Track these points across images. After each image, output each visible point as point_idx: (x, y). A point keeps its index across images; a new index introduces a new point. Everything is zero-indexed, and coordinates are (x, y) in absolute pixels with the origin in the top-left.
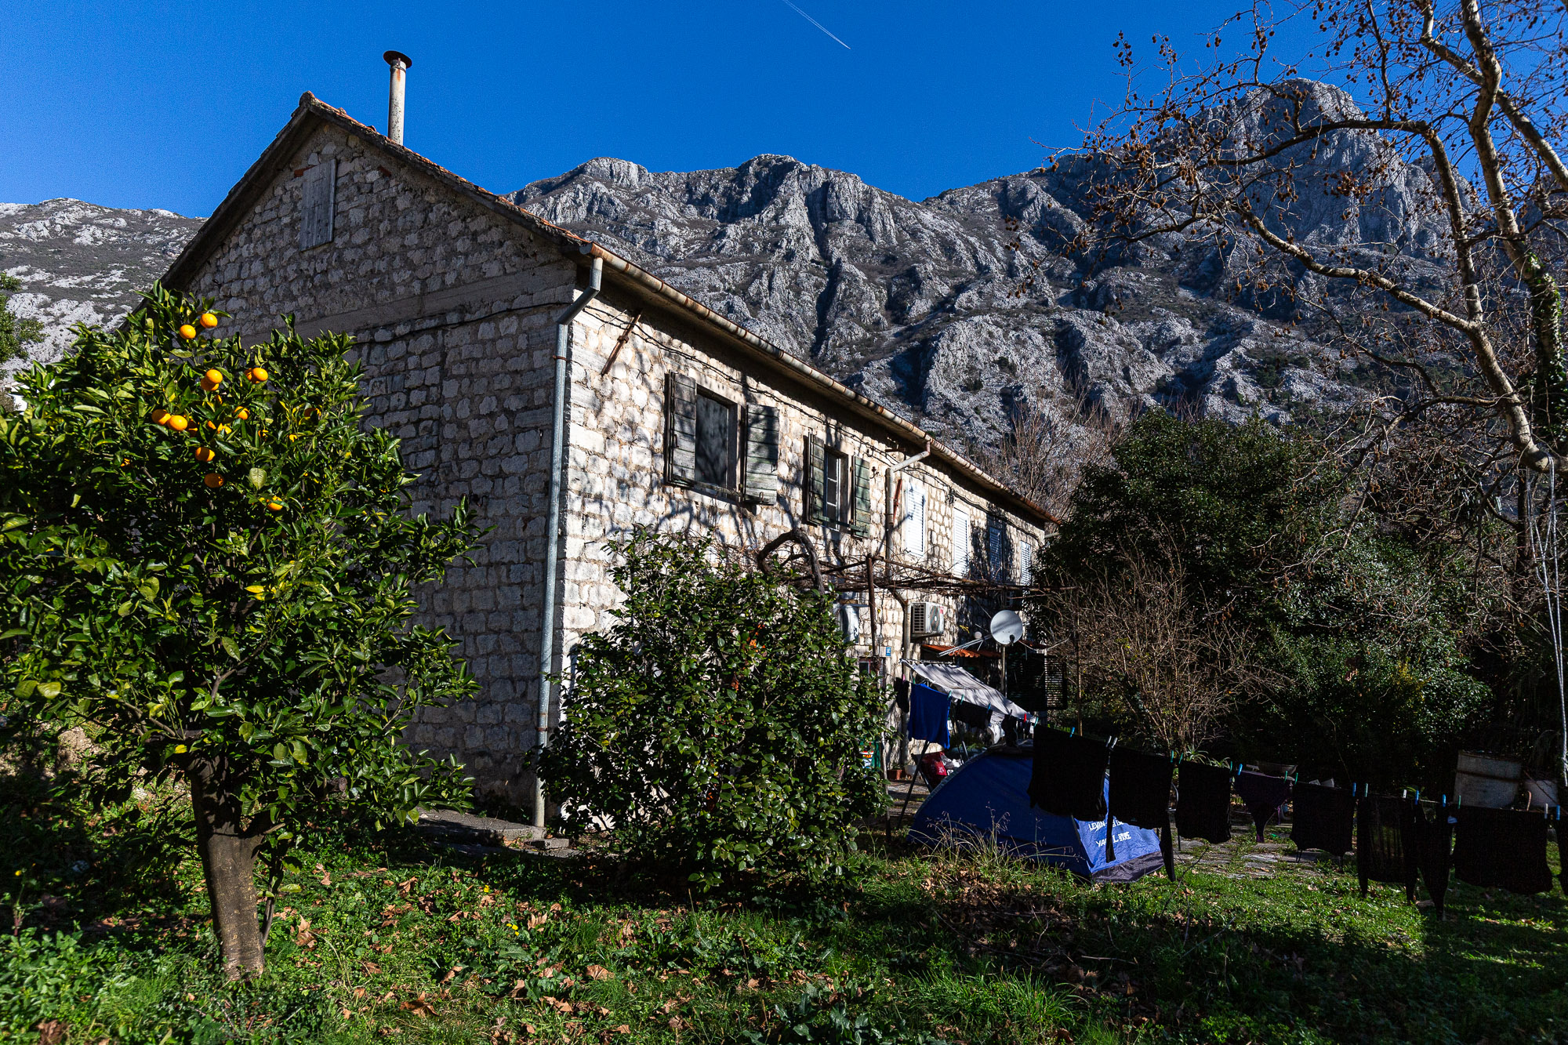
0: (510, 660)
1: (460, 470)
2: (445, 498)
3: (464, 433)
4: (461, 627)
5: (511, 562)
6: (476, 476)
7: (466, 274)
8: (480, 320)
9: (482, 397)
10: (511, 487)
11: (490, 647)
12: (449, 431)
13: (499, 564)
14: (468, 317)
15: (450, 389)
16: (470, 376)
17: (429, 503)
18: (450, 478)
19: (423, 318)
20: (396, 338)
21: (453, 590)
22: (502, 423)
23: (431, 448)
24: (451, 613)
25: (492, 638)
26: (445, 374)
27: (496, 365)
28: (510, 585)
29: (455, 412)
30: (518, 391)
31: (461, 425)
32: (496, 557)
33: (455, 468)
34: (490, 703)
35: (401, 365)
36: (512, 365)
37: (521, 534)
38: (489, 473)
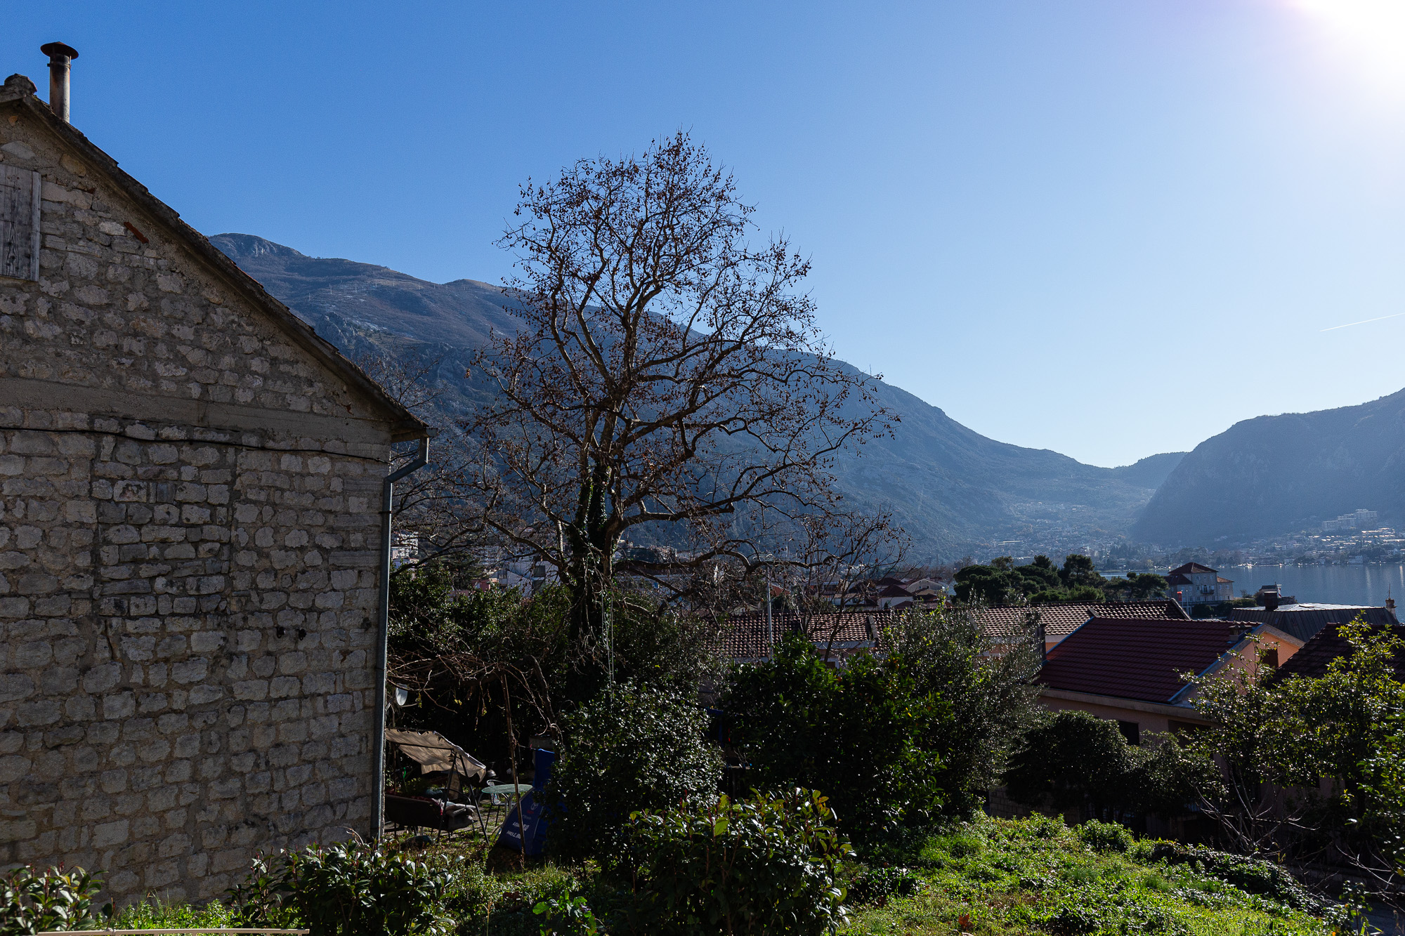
0: (327, 787)
1: (261, 601)
2: (242, 629)
3: (265, 563)
4: (267, 763)
5: (328, 693)
6: (282, 608)
7: (266, 399)
8: (285, 451)
9: (289, 529)
10: (326, 622)
11: (305, 777)
12: (244, 558)
13: (314, 696)
14: (270, 444)
15: (245, 514)
16: (274, 505)
17: (222, 634)
18: (249, 607)
19: (207, 428)
20: (159, 440)
21: (253, 725)
22: (313, 558)
23: (219, 573)
24: (252, 750)
25: (306, 771)
26: (235, 496)
27: (307, 501)
28: (327, 715)
29: (253, 538)
30: (332, 531)
31: (262, 553)
32: (310, 688)
33: (255, 598)
34: (305, 832)
35: (172, 474)
36: (324, 504)
37: (337, 665)
38: (301, 606)
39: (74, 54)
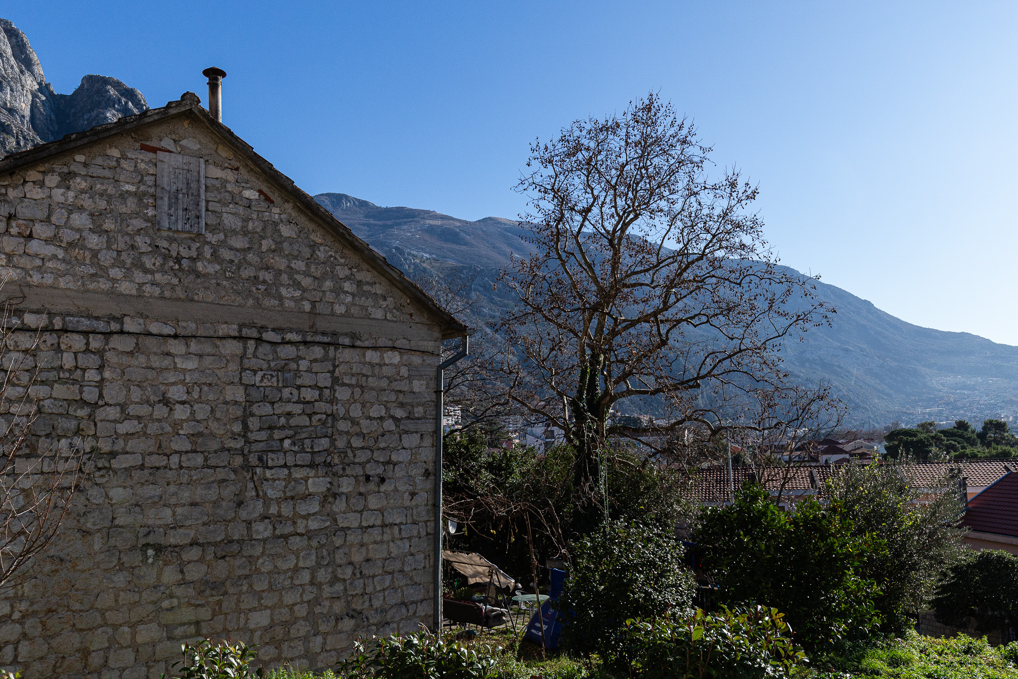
0: (402, 591)
1: (354, 456)
2: (342, 476)
3: (356, 429)
4: (361, 573)
5: (401, 523)
6: (368, 462)
7: (355, 311)
8: (368, 348)
9: (372, 404)
10: (399, 472)
11: (387, 584)
12: (343, 426)
13: (392, 525)
14: (358, 343)
15: (343, 394)
16: (362, 387)
17: (328, 479)
18: (346, 461)
19: (316, 333)
20: (284, 342)
21: (351, 545)
22: (389, 425)
23: (326, 436)
24: (351, 563)
25: (388, 578)
26: (336, 381)
27: (384, 383)
28: (402, 539)
29: (348, 411)
30: (402, 405)
31: (354, 422)
32: (389, 520)
33: (350, 454)
34: (388, 623)
35: (293, 366)
36: (397, 386)
37: (408, 503)
38: (382, 460)
39: (223, 74)
